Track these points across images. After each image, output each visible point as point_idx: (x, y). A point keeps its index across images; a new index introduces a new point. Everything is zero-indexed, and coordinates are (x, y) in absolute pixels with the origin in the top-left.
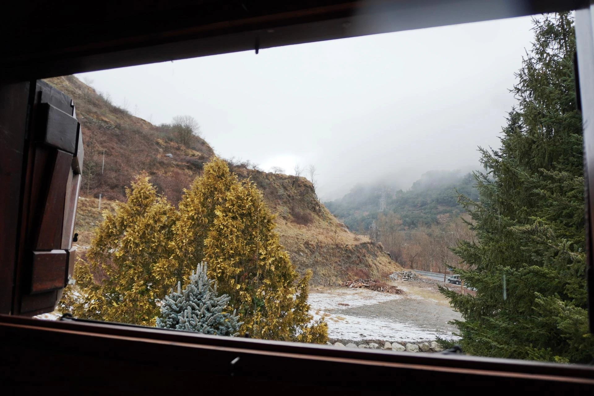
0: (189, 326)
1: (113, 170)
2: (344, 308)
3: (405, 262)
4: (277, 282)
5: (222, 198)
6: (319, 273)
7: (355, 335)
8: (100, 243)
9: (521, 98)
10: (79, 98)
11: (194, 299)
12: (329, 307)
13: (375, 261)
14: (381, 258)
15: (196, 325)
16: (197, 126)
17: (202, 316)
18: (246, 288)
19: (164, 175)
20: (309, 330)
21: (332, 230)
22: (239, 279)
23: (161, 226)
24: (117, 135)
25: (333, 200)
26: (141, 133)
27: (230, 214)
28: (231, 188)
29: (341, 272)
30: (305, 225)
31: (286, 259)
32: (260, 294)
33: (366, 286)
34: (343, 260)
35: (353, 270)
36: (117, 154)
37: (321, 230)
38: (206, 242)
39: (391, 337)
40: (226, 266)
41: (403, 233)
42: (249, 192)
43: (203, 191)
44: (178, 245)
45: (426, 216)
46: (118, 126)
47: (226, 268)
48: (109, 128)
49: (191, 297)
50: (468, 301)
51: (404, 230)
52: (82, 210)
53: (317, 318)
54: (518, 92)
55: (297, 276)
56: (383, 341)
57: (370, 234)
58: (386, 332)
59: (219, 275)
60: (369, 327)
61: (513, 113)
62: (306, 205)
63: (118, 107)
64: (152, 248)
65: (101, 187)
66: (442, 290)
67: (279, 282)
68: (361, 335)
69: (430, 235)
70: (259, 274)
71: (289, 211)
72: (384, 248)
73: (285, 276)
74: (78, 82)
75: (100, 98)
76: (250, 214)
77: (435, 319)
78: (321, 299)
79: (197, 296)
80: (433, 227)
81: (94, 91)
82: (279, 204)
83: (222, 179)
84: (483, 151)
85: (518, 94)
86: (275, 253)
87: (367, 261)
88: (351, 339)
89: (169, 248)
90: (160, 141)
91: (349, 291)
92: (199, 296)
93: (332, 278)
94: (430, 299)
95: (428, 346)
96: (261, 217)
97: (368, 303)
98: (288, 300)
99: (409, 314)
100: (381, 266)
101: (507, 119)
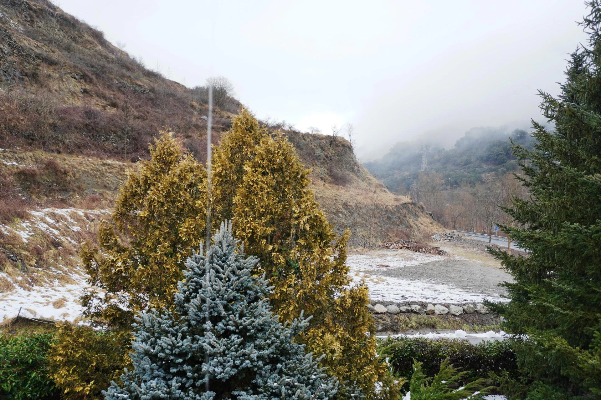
0: (213, 291)
1: (149, 134)
2: (385, 269)
3: (448, 223)
4: (313, 242)
5: (252, 153)
6: (358, 234)
7: (397, 297)
8: (125, 203)
9: (592, 31)
10: (112, 62)
11: (218, 261)
12: (370, 269)
13: (416, 222)
14: (422, 218)
15: (220, 290)
16: (231, 87)
17: (227, 279)
18: (278, 249)
19: (200, 138)
20: (348, 292)
21: (371, 191)
22: (271, 239)
23: (188, 185)
24: (151, 99)
25: (372, 161)
26: (175, 96)
27: (260, 170)
28: (261, 141)
29: (381, 233)
30: (344, 186)
31: (322, 218)
32: (294, 256)
33: (407, 247)
34: (383, 221)
35: (393, 231)
36: (152, 118)
37: (361, 191)
38: (235, 200)
39: (433, 299)
40: (257, 225)
41: (445, 193)
42: (280, 145)
43: (231, 145)
44: (205, 204)
45: (469, 175)
46: (152, 90)
47: (256, 228)
48: (143, 92)
49: (214, 259)
50: (522, 263)
51: (447, 190)
52: (120, 174)
53: (357, 279)
54: (588, 25)
55: (334, 236)
56: (426, 303)
57: (411, 194)
58: (428, 293)
59: (249, 235)
60: (411, 288)
61: (576, 54)
62: (344, 165)
63: (151, 70)
64: (178, 207)
65: (138, 152)
66: (491, 251)
67: (315, 242)
68: (403, 296)
69: (474, 195)
70: (293, 234)
71: (326, 171)
72: (425, 208)
73: (321, 236)
74: (111, 47)
75: (133, 62)
76: (281, 169)
77: (480, 280)
78: (360, 261)
79: (221, 258)
80: (478, 186)
81: (127, 55)
82: (316, 165)
83: (250, 132)
84: (544, 95)
85: (588, 27)
86: (310, 211)
87: (408, 222)
88: (392, 300)
89: (196, 207)
90: (195, 104)
91: (390, 253)
92: (224, 258)
93: (372, 240)
94: (474, 260)
95: (473, 308)
96: (293, 172)
97: (409, 264)
98: (325, 261)
99: (452, 275)
100: (422, 226)
101: (569, 62)
